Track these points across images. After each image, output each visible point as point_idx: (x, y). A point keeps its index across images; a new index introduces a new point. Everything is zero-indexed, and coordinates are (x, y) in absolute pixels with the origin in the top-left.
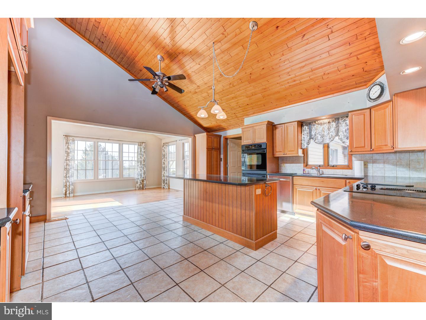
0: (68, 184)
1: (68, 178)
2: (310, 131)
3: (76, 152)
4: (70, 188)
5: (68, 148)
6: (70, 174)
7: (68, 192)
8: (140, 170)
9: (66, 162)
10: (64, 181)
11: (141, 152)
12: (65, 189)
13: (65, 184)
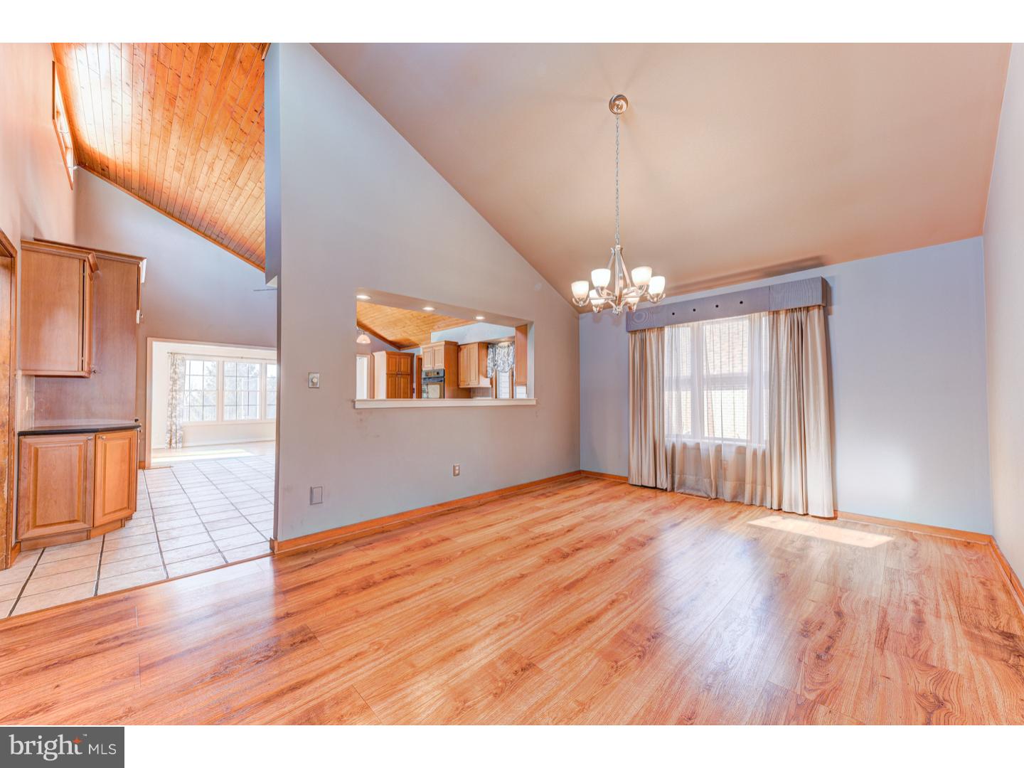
0: (174, 427)
1: (174, 419)
2: (495, 355)
3: (187, 378)
4: (178, 434)
5: (175, 373)
6: (178, 412)
7: (173, 441)
9: (171, 394)
10: (169, 423)
12: (169, 435)
13: (169, 428)
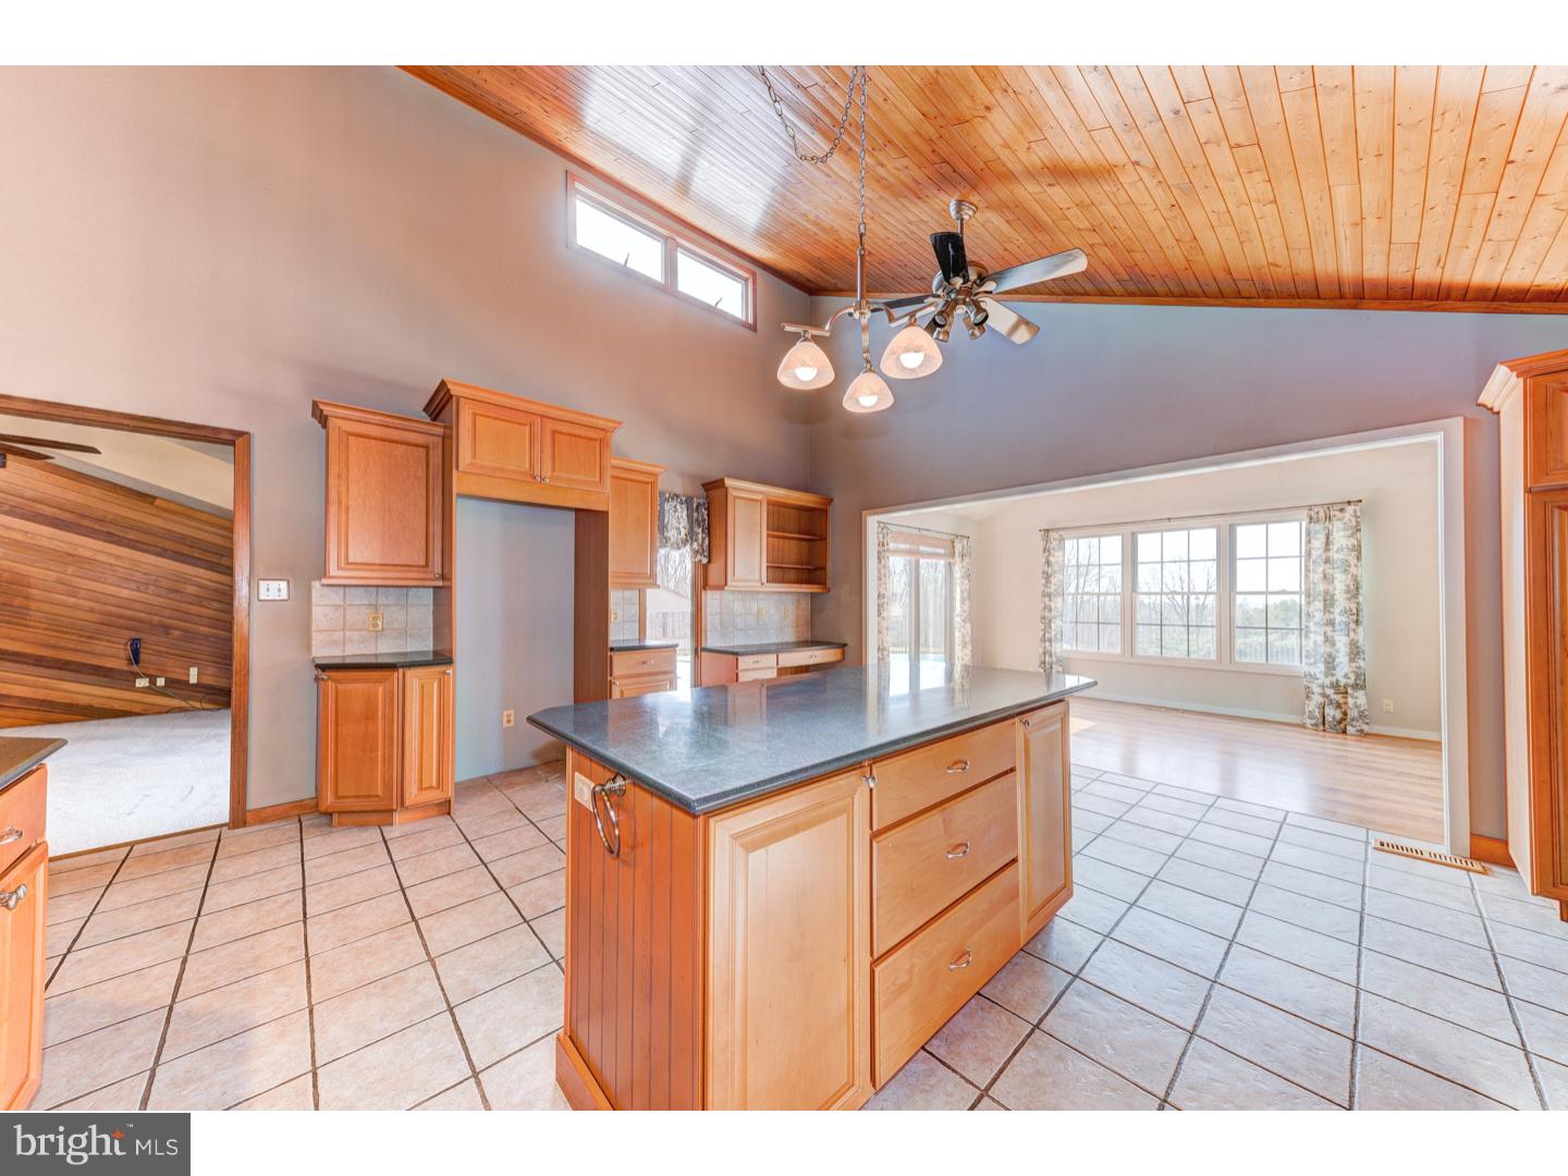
0: (1048, 659)
5: (1048, 563)
6: (1053, 633)
8: (1320, 639)
9: (1042, 600)
11: (1327, 549)
